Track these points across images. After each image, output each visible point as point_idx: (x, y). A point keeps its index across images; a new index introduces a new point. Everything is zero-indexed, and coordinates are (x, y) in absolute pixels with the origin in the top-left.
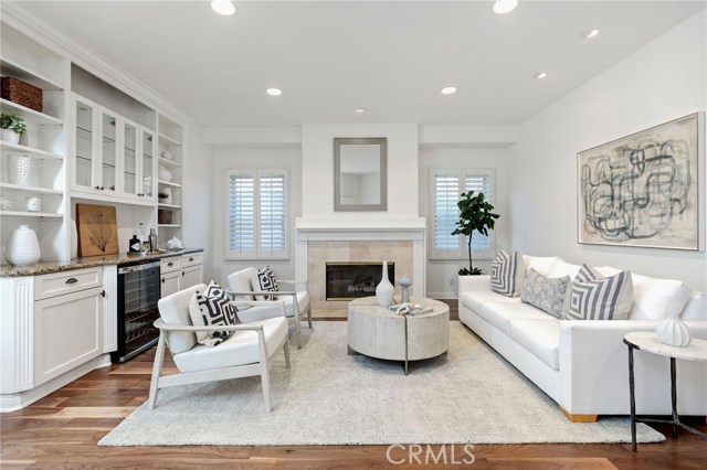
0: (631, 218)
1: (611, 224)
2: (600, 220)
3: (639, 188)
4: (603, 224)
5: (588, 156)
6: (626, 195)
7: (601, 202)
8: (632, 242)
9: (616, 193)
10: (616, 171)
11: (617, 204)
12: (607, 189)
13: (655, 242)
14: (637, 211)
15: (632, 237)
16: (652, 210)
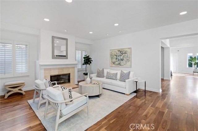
0: (120, 62)
1: (116, 63)
2: (114, 62)
3: (122, 57)
4: (115, 63)
5: (112, 51)
6: (119, 58)
7: (114, 59)
8: (120, 66)
9: (118, 58)
10: (117, 54)
11: (118, 60)
12: (116, 57)
13: (124, 66)
14: (121, 61)
15: (120, 65)
16: (124, 61)
